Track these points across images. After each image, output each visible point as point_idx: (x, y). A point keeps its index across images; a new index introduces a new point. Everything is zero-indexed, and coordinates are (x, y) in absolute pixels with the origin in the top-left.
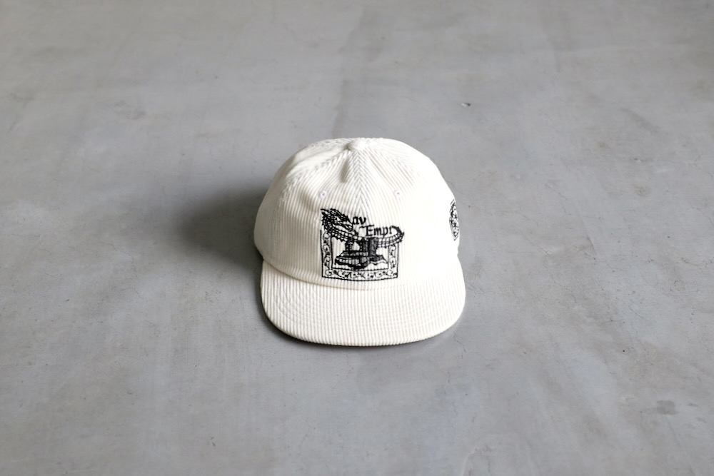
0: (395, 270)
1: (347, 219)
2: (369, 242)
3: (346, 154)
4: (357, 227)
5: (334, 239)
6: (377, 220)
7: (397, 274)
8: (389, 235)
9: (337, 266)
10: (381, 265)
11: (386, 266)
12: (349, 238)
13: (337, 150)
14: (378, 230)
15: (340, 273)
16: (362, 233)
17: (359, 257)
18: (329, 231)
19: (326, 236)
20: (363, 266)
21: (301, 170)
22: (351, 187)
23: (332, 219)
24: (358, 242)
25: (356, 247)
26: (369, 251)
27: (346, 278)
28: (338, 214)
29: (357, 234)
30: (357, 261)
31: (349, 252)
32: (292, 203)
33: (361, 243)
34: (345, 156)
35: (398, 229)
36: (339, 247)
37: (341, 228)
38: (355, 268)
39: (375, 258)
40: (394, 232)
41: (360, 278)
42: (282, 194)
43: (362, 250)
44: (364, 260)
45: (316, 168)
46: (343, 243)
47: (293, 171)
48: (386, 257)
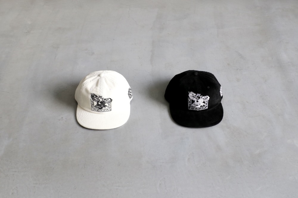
0: (110, 109)
1: (97, 96)
2: (103, 102)
3: (99, 77)
4: (100, 99)
5: (94, 101)
6: (105, 97)
7: (111, 110)
8: (108, 100)
9: (95, 108)
10: (106, 108)
11: (108, 108)
12: (98, 101)
13: (96, 76)
14: (105, 99)
15: (96, 110)
16: (101, 100)
17: (101, 106)
18: (93, 99)
19: (92, 100)
20: (102, 108)
21: (86, 82)
22: (98, 88)
23: (93, 96)
24: (100, 102)
25: (100, 103)
26: (103, 104)
27: (98, 111)
28: (95, 95)
29: (100, 100)
30: (100, 107)
31: (98, 104)
32: (84, 91)
33: (101, 102)
34: (98, 78)
35: (111, 99)
36: (95, 103)
37: (96, 98)
38: (100, 108)
39: (105, 106)
40: (110, 100)
41: (101, 111)
42: (81, 88)
43: (101, 104)
44: (102, 107)
45: (90, 81)
46: (96, 103)
47: (84, 82)
48: (108, 106)
